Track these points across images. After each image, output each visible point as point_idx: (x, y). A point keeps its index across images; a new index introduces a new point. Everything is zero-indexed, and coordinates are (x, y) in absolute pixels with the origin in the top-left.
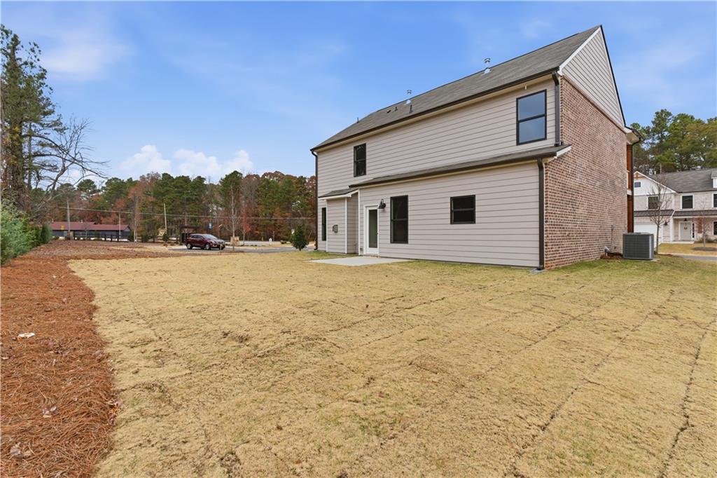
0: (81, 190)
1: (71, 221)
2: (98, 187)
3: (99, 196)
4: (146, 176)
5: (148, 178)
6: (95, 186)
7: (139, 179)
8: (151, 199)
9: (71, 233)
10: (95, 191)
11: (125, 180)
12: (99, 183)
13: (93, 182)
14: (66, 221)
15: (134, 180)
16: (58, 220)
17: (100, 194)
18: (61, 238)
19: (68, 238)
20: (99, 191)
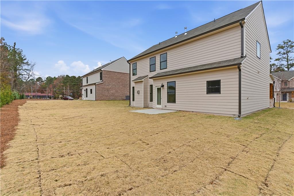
0: (37, 81)
1: (33, 92)
2: (43, 80)
3: (43, 83)
4: (60, 76)
5: (61, 77)
6: (42, 80)
7: (58, 77)
8: (62, 84)
9: (32, 96)
10: (42, 82)
11: (53, 77)
12: (44, 79)
13: (41, 78)
14: (31, 92)
15: (56, 77)
16: (29, 92)
17: (44, 82)
18: (29, 98)
19: (31, 98)
20: (44, 81)
